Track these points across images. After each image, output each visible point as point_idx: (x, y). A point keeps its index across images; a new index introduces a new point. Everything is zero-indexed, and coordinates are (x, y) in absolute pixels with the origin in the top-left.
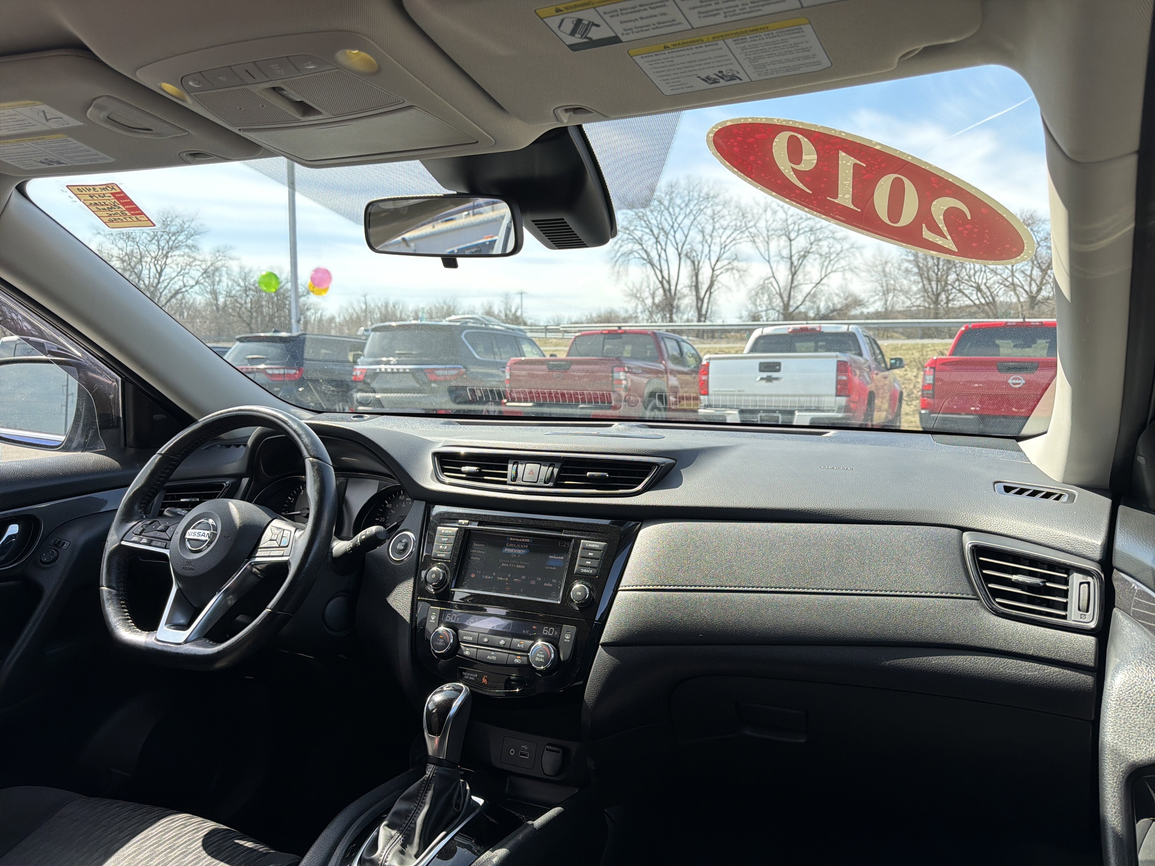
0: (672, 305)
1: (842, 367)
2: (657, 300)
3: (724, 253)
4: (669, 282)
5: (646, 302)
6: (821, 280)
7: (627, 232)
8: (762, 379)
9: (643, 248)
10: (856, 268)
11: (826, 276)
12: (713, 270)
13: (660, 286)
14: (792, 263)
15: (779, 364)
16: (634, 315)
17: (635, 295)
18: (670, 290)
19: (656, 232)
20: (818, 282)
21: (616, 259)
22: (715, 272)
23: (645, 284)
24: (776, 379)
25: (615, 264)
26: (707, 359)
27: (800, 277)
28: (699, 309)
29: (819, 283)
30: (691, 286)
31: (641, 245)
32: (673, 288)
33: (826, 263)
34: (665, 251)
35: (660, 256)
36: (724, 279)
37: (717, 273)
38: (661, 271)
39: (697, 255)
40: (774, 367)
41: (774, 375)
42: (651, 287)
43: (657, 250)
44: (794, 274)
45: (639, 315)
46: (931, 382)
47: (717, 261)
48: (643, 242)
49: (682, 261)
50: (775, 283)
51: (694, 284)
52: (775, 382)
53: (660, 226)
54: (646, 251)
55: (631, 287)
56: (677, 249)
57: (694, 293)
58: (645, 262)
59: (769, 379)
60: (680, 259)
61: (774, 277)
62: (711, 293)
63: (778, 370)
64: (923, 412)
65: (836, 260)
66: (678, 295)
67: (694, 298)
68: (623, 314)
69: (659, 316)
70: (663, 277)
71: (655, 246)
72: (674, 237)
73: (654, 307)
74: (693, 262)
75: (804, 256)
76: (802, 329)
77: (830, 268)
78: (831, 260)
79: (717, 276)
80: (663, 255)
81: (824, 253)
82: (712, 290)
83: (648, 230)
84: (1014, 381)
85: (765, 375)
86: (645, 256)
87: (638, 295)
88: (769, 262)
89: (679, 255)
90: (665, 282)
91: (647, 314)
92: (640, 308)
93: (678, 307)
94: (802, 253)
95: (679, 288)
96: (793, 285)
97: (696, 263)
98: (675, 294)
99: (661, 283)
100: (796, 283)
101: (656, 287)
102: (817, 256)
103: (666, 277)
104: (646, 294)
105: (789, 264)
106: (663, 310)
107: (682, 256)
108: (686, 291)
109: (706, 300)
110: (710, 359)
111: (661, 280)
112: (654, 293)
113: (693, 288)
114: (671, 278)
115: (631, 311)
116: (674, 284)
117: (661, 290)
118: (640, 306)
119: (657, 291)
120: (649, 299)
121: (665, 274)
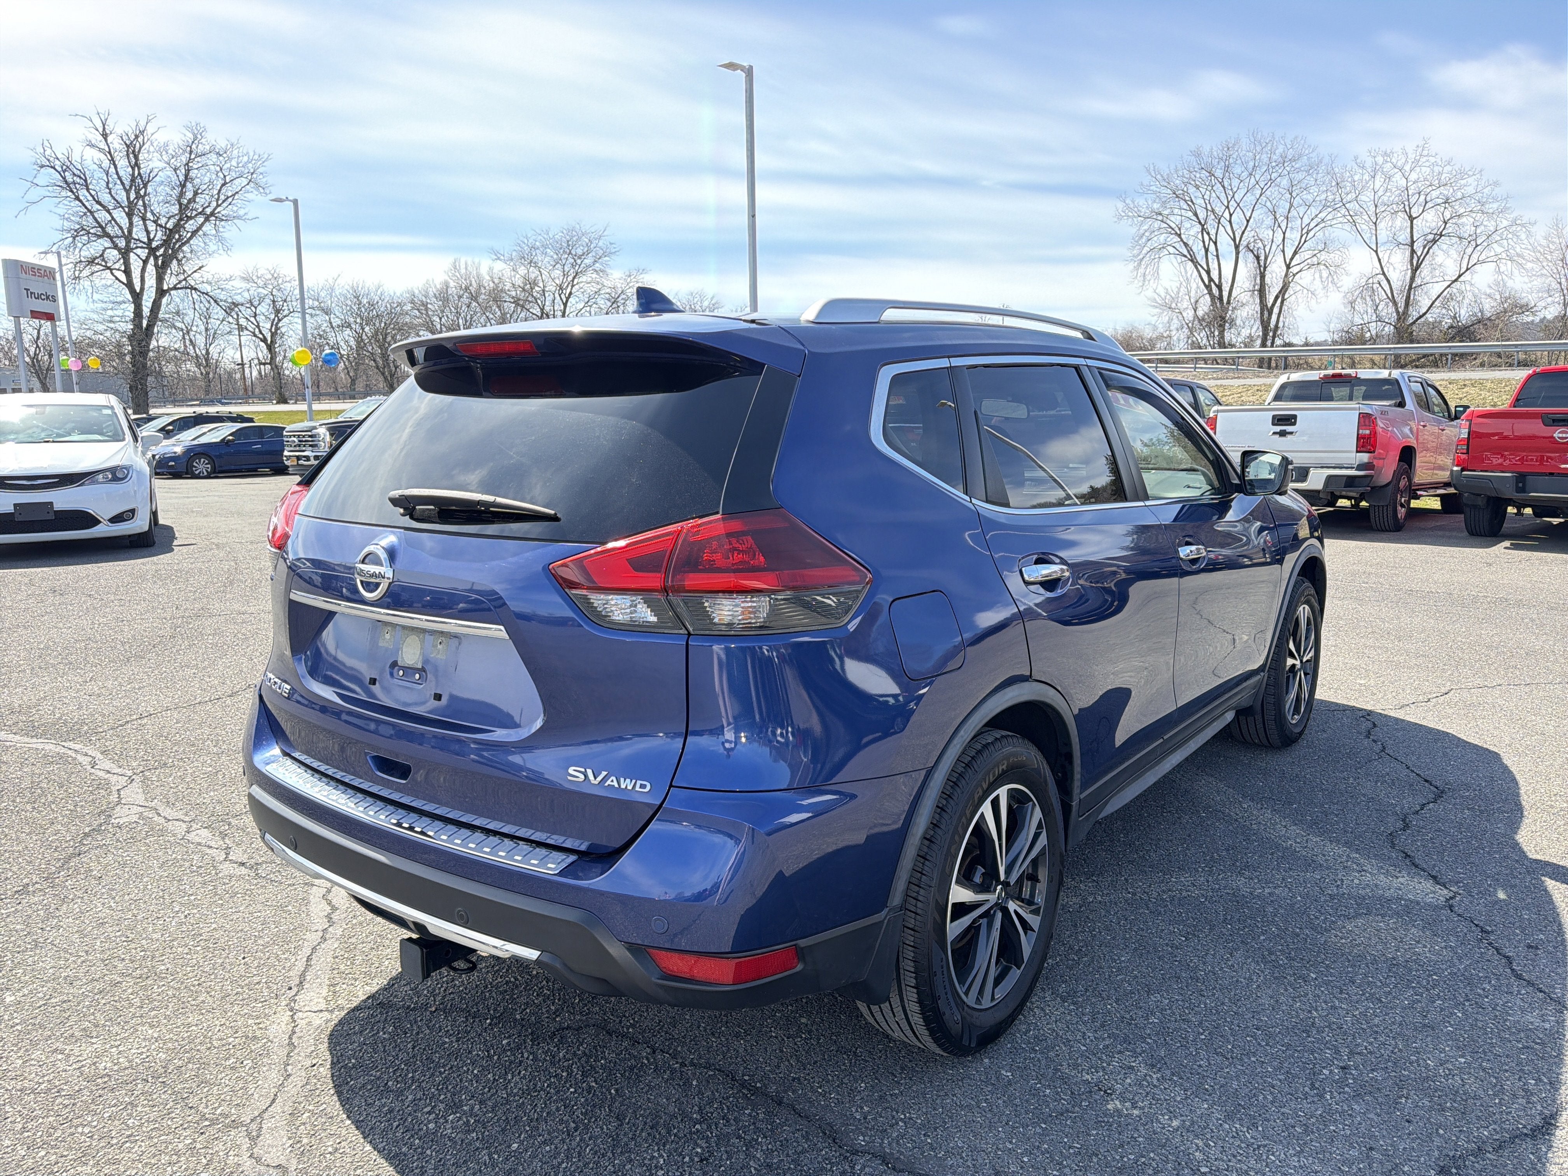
0: (1223, 318)
2: (1200, 313)
3: (1305, 241)
4: (1219, 287)
5: (1185, 314)
6: (1460, 276)
7: (1160, 218)
9: (1182, 240)
10: (1518, 256)
11: (1467, 270)
12: (1288, 267)
13: (1206, 291)
14: (1413, 252)
17: (1169, 306)
18: (1221, 298)
19: (1202, 215)
20: (1454, 279)
21: (1141, 256)
22: (1291, 270)
23: (1183, 290)
25: (1140, 264)
27: (1425, 272)
28: (1265, 325)
29: (1456, 281)
30: (1254, 291)
31: (1179, 236)
32: (1225, 294)
33: (1468, 251)
34: (1215, 243)
35: (1207, 250)
36: (1305, 278)
37: (1294, 270)
38: (1208, 272)
39: (1264, 247)
42: (1193, 294)
43: (1204, 242)
44: (1415, 269)
45: (1173, 333)
47: (1295, 253)
48: (1182, 232)
49: (1241, 255)
50: (1384, 283)
51: (1257, 287)
53: (1209, 208)
54: (1186, 245)
55: (1163, 294)
56: (1234, 240)
57: (1258, 301)
58: (1184, 259)
60: (1237, 253)
61: (1384, 274)
62: (1283, 300)
65: (1485, 243)
66: (1233, 304)
67: (1258, 308)
68: (1148, 333)
69: (1203, 334)
70: (1211, 280)
71: (1200, 236)
72: (1230, 222)
73: (1196, 322)
74: (1258, 258)
75: (1434, 241)
77: (1475, 257)
78: (1477, 246)
79: (1294, 275)
80: (1212, 248)
81: (1465, 236)
82: (1286, 296)
83: (1190, 214)
86: (1186, 253)
87: (1173, 305)
88: (1376, 252)
89: (1237, 247)
90: (1213, 287)
91: (1185, 332)
92: (1175, 324)
93: (1232, 322)
94: (1431, 237)
95: (1234, 294)
96: (1414, 285)
97: (1262, 258)
98: (1229, 302)
99: (1208, 287)
100: (1418, 281)
101: (1199, 294)
102: (1454, 240)
103: (1216, 279)
104: (1185, 304)
105: (1408, 253)
106: (1209, 324)
107: (1241, 248)
108: (1245, 297)
109: (1276, 310)
111: (1207, 282)
112: (1197, 302)
113: (1256, 293)
114: (1223, 280)
115: (1162, 331)
116: (1228, 289)
117: (1208, 297)
118: (1175, 321)
119: (1201, 300)
120: (1189, 311)
121: (1215, 275)
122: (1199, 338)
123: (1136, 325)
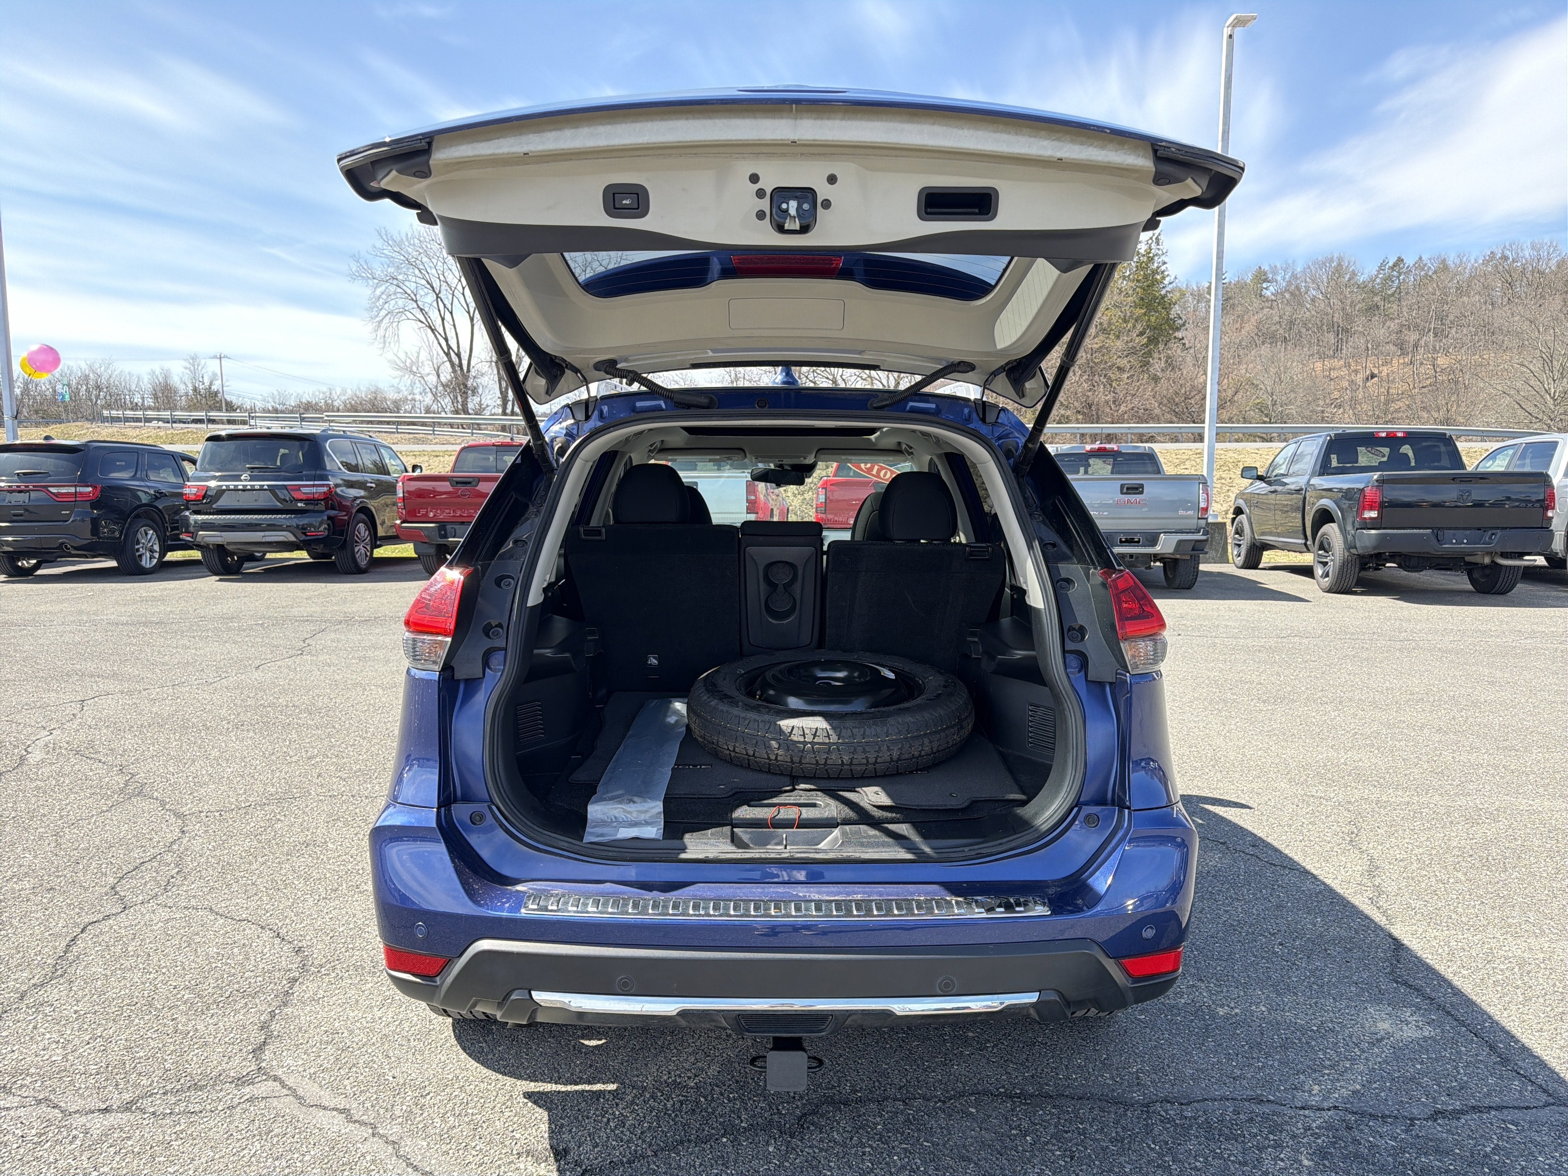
0: (465, 386)
2: (443, 379)
4: (458, 355)
5: (427, 378)
7: (395, 282)
9: (418, 307)
13: (446, 359)
17: (410, 369)
18: (460, 366)
19: (436, 284)
21: (380, 318)
23: (423, 356)
25: (379, 326)
30: (491, 362)
31: (416, 301)
32: (465, 363)
34: (451, 313)
35: (443, 319)
38: (446, 340)
42: (434, 360)
43: (439, 311)
48: (418, 297)
49: (476, 327)
53: (442, 278)
54: (423, 311)
55: (403, 357)
56: (469, 312)
58: (422, 325)
60: (473, 326)
68: (392, 395)
70: (449, 347)
71: (435, 304)
72: (463, 294)
73: (440, 388)
80: (448, 316)
83: (424, 282)
86: (424, 320)
87: (414, 369)
89: (471, 319)
90: (452, 354)
92: (419, 387)
93: (474, 389)
95: (473, 363)
98: (469, 370)
99: (448, 355)
101: (440, 361)
103: (454, 347)
104: (427, 368)
106: (452, 390)
107: (475, 320)
108: (485, 367)
111: (446, 350)
112: (439, 368)
113: (494, 364)
114: (461, 350)
115: (406, 393)
116: (467, 358)
117: (448, 364)
118: (418, 385)
119: (442, 368)
120: (431, 377)
121: (453, 344)
122: (443, 403)
123: (381, 386)
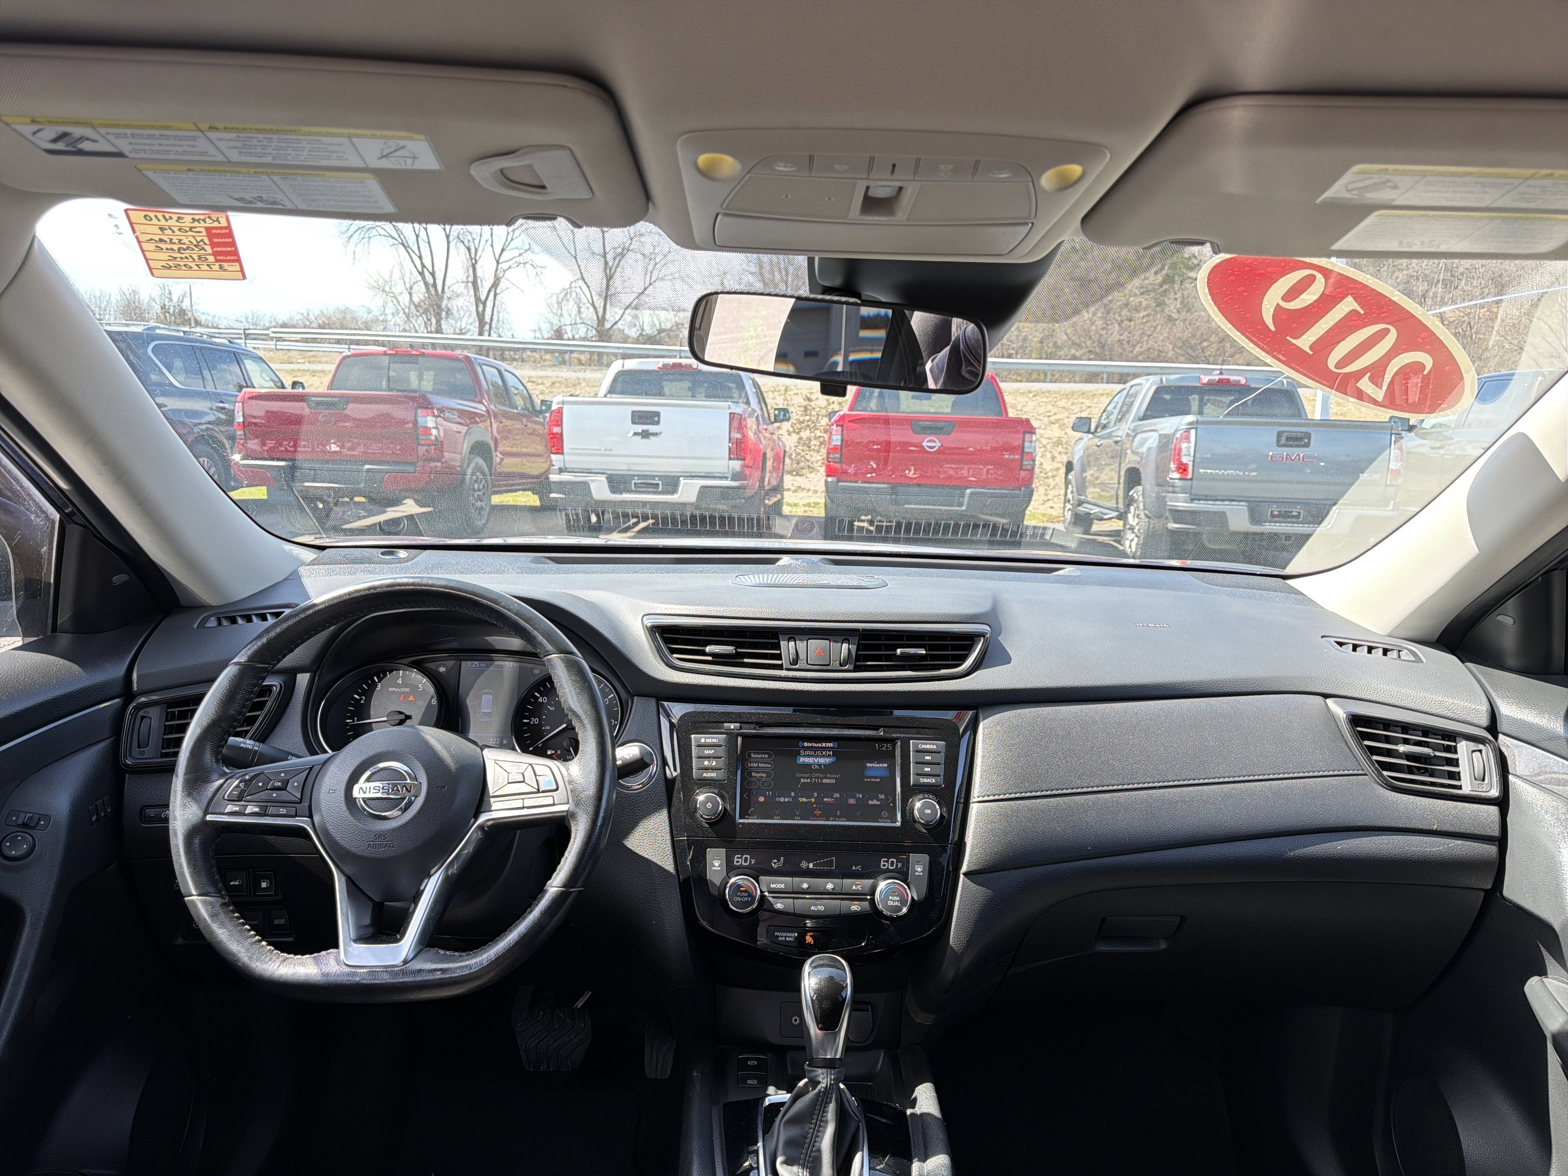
0: (439, 307)
1: (736, 422)
2: (416, 299)
3: (512, 240)
4: (433, 274)
5: (400, 298)
6: (645, 289)
8: (635, 434)
10: (688, 276)
11: (650, 284)
12: (498, 263)
13: (419, 278)
14: (606, 263)
15: (658, 414)
16: (381, 318)
18: (435, 285)
20: (640, 291)
21: (349, 234)
22: (500, 266)
23: (396, 275)
24: (656, 434)
26: (558, 403)
27: (617, 282)
28: (481, 317)
29: (642, 293)
30: (468, 282)
32: (439, 283)
33: (650, 267)
35: (417, 236)
36: (513, 276)
37: (504, 266)
38: (420, 257)
39: (474, 240)
40: (652, 418)
41: (652, 428)
42: (407, 279)
44: (609, 278)
45: (389, 317)
46: (839, 443)
47: (503, 250)
49: (452, 245)
50: (584, 287)
51: (471, 279)
52: (652, 438)
55: (375, 276)
57: (472, 292)
58: (396, 242)
59: (645, 435)
60: (448, 243)
61: (583, 279)
62: (495, 295)
63: (658, 423)
64: (830, 479)
65: (662, 263)
66: (448, 293)
67: (473, 300)
68: (363, 315)
69: (420, 320)
70: (423, 266)
73: (413, 308)
74: (469, 249)
75: (622, 255)
76: (675, 366)
77: (655, 273)
78: (656, 264)
79: (504, 271)
81: (646, 252)
82: (498, 291)
84: (929, 444)
85: (639, 428)
86: (396, 236)
87: (387, 289)
88: (575, 258)
89: (448, 237)
90: (427, 274)
91: (400, 319)
92: (390, 309)
93: (449, 312)
94: (619, 250)
95: (448, 283)
96: (609, 293)
97: (473, 251)
98: (443, 291)
99: (422, 274)
100: (612, 290)
101: (413, 280)
102: (639, 256)
103: (428, 264)
104: (399, 288)
105: (602, 264)
106: (426, 311)
107: (451, 238)
108: (460, 288)
109: (489, 304)
110: (563, 403)
111: (420, 270)
112: (411, 288)
113: (470, 284)
114: (435, 269)
115: (377, 314)
116: (442, 278)
117: (421, 284)
118: (390, 305)
119: (415, 287)
120: (403, 295)
121: (428, 262)
122: (416, 325)
123: (351, 306)
